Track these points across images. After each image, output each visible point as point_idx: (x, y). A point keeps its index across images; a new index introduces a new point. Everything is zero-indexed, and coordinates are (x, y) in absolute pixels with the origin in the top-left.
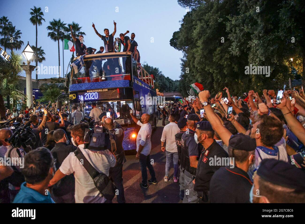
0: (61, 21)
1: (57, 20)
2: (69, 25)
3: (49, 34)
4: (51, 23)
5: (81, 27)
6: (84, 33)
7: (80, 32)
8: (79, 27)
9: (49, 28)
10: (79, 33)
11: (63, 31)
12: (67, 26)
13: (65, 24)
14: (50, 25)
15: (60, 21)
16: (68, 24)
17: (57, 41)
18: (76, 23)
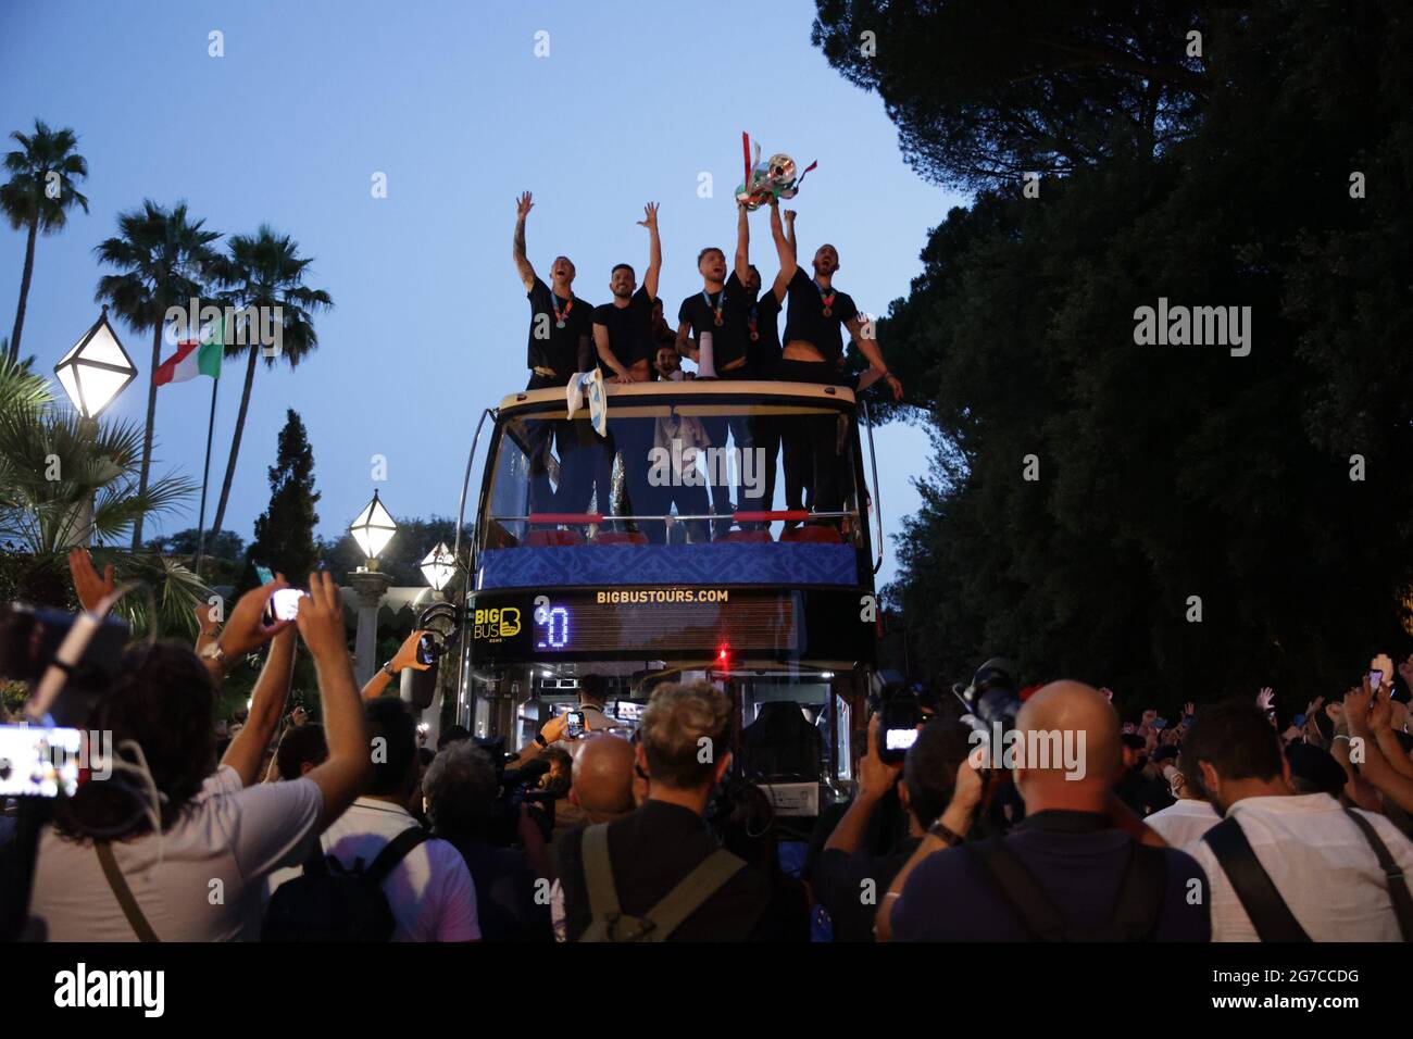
0: (187, 217)
1: (168, 207)
2: (239, 245)
3: (108, 284)
4: (130, 225)
5: (306, 262)
6: (322, 297)
7: (298, 287)
8: (299, 257)
9: (112, 250)
10: (289, 294)
11: (193, 276)
12: (221, 247)
13: (214, 236)
14: (119, 236)
15: (181, 213)
16: (227, 238)
17: (150, 333)
18: (279, 231)
